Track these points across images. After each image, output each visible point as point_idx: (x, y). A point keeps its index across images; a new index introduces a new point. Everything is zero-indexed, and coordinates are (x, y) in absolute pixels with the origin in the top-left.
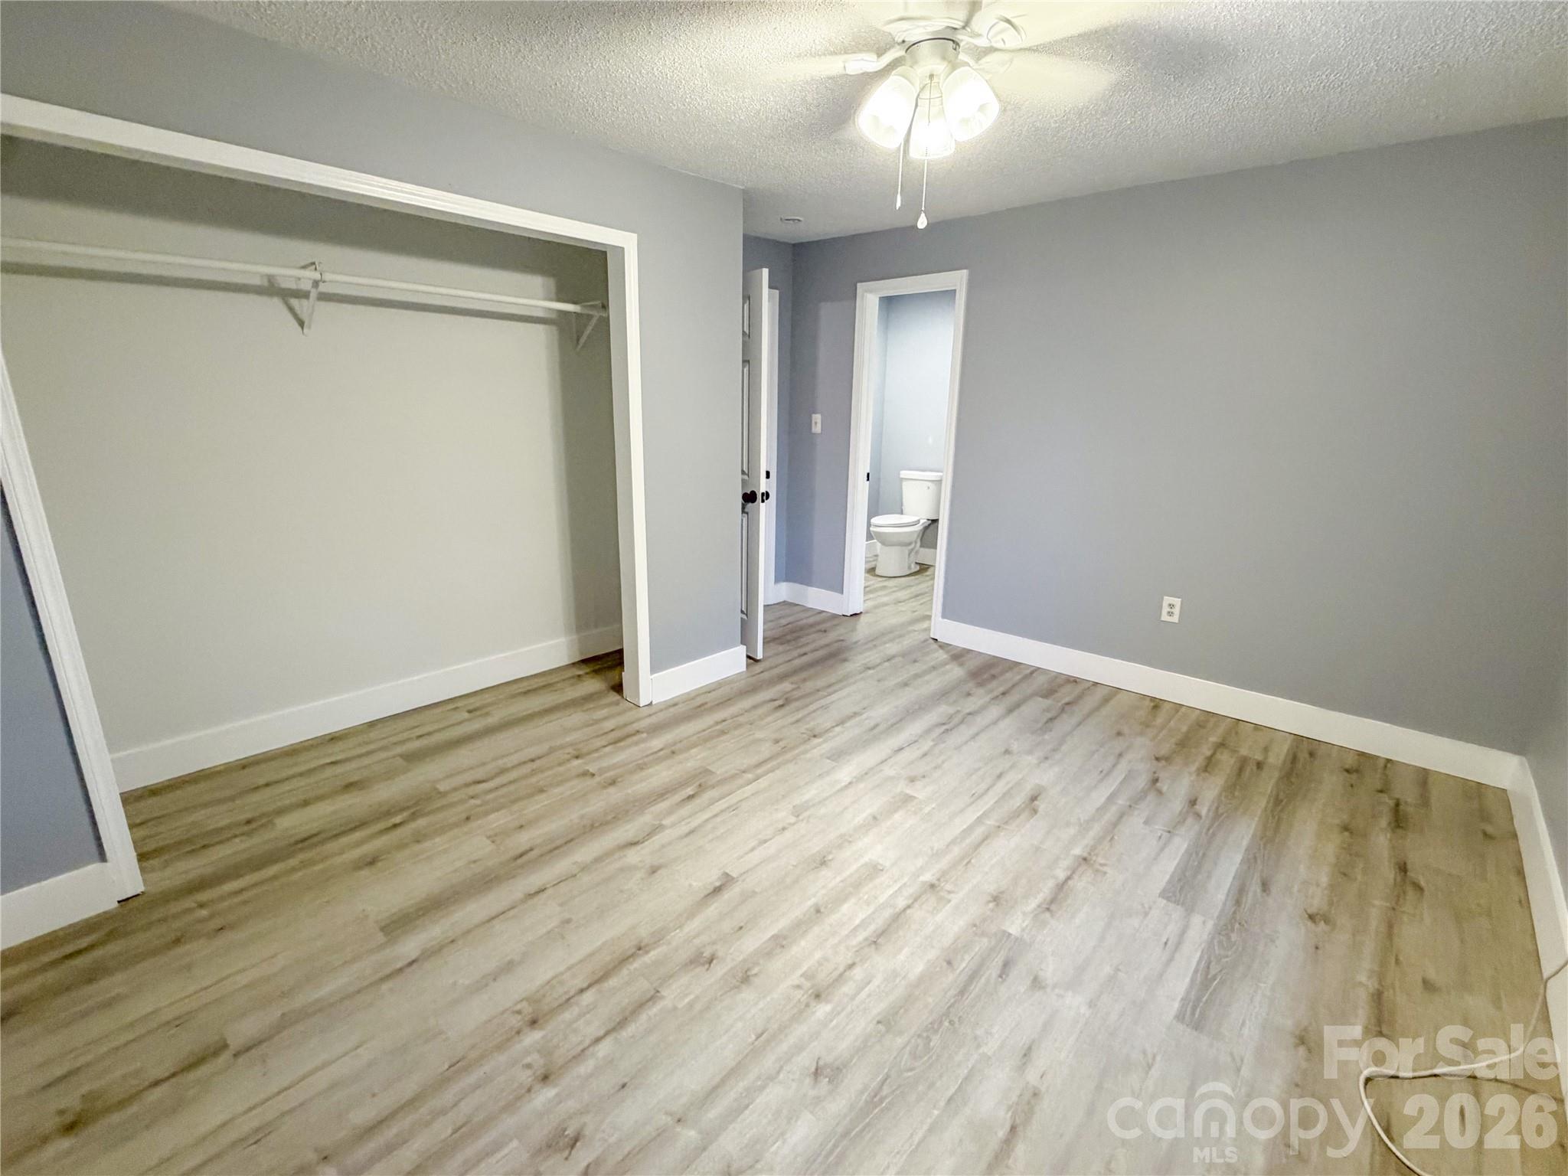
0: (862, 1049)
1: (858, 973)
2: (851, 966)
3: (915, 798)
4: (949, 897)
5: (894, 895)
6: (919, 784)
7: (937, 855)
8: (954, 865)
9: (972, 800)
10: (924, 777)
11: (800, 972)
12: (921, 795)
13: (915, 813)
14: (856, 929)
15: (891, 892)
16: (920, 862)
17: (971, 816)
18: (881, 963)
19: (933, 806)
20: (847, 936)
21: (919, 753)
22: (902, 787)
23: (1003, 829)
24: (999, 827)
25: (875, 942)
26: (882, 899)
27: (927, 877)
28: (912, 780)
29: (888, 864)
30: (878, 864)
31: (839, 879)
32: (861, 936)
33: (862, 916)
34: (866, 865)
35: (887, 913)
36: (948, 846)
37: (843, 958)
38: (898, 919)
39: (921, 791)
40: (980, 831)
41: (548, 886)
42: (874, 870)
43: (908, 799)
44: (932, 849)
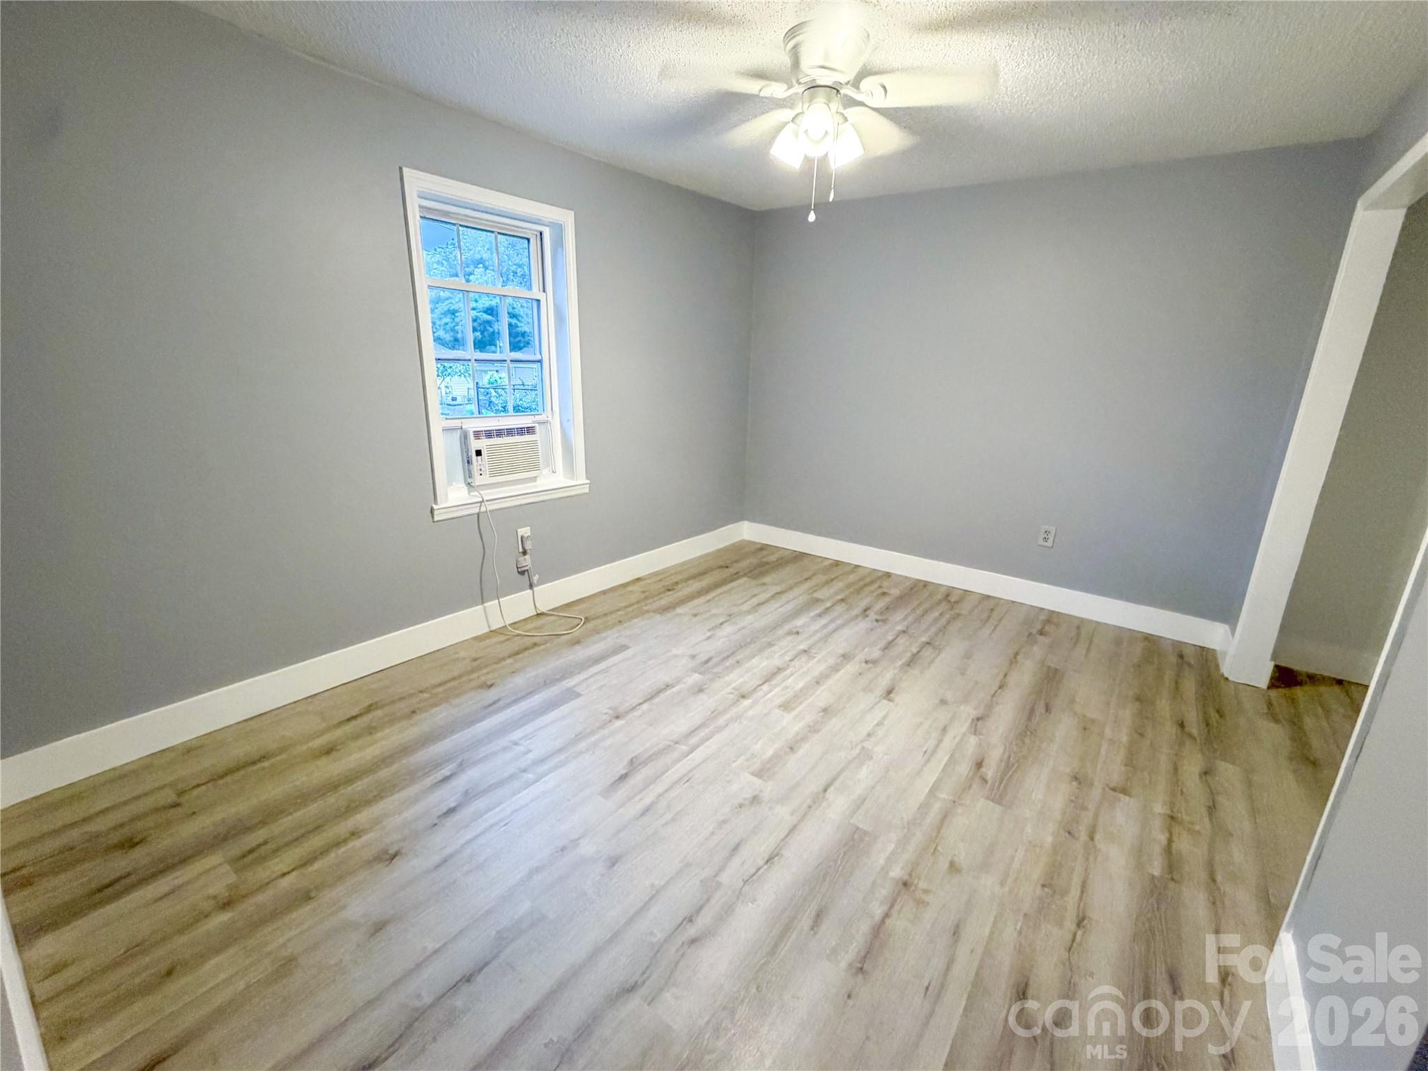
0: (779, 639)
1: (787, 658)
2: (791, 661)
3: (753, 774)
4: (733, 691)
5: (770, 691)
6: (748, 794)
7: (738, 717)
8: (725, 711)
9: (690, 775)
10: (741, 806)
11: (816, 659)
12: (747, 777)
13: (753, 756)
14: (792, 675)
15: (772, 693)
16: (751, 713)
17: (698, 755)
18: (776, 662)
19: (734, 765)
20: (796, 672)
21: (744, 852)
22: (768, 789)
23: (672, 741)
24: (676, 743)
25: (779, 670)
26: (778, 689)
27: (747, 702)
28: (755, 800)
29: (777, 711)
30: (783, 711)
31: (810, 700)
32: (788, 672)
33: (790, 680)
34: (793, 709)
35: (774, 682)
36: (727, 725)
37: (796, 663)
38: (767, 679)
39: (745, 783)
40: (694, 740)
41: (999, 691)
42: (786, 706)
43: (762, 773)
44: (740, 722)
